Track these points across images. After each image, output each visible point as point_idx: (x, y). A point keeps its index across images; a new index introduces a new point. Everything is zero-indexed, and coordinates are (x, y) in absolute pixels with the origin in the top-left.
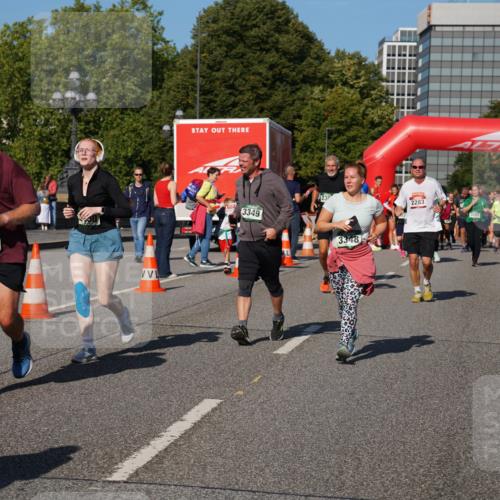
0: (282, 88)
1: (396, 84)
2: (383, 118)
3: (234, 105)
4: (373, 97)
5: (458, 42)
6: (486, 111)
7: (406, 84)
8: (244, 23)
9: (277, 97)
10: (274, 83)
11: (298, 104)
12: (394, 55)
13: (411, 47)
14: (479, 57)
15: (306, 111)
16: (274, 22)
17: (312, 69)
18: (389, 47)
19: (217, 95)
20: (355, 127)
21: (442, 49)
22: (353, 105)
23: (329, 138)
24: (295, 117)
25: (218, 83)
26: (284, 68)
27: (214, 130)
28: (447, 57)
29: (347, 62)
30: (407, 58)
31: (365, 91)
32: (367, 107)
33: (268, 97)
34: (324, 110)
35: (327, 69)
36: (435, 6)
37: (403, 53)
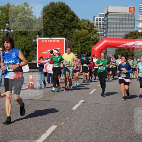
0: (67, 29)
1: (98, 29)
2: (95, 38)
3: (53, 34)
4: (92, 32)
5: (116, 17)
6: (124, 37)
7: (101, 29)
8: (56, 11)
9: (65, 32)
10: (64, 28)
11: (71, 34)
12: (98, 21)
13: (102, 18)
14: (122, 22)
15: (74, 36)
16: (64, 11)
17: (75, 24)
18: (96, 18)
19: (48, 31)
20: (87, 41)
21: (111, 19)
22: (87, 34)
23: (80, 44)
24: (70, 38)
25: (49, 28)
26: (67, 23)
27: (49, 41)
28: (112, 21)
29: (85, 22)
30: (101, 21)
31: (90, 31)
32: (91, 35)
33: (63, 32)
34: (79, 36)
35: (79, 24)
36: (109, 7)
37: (100, 20)
